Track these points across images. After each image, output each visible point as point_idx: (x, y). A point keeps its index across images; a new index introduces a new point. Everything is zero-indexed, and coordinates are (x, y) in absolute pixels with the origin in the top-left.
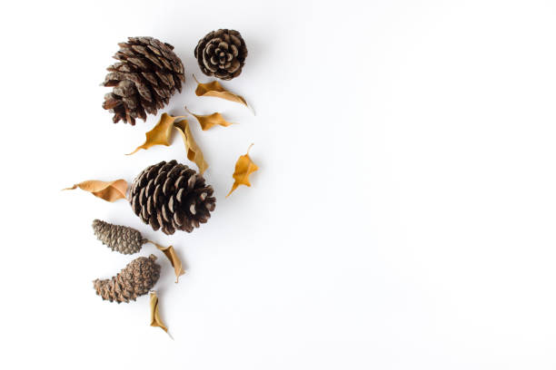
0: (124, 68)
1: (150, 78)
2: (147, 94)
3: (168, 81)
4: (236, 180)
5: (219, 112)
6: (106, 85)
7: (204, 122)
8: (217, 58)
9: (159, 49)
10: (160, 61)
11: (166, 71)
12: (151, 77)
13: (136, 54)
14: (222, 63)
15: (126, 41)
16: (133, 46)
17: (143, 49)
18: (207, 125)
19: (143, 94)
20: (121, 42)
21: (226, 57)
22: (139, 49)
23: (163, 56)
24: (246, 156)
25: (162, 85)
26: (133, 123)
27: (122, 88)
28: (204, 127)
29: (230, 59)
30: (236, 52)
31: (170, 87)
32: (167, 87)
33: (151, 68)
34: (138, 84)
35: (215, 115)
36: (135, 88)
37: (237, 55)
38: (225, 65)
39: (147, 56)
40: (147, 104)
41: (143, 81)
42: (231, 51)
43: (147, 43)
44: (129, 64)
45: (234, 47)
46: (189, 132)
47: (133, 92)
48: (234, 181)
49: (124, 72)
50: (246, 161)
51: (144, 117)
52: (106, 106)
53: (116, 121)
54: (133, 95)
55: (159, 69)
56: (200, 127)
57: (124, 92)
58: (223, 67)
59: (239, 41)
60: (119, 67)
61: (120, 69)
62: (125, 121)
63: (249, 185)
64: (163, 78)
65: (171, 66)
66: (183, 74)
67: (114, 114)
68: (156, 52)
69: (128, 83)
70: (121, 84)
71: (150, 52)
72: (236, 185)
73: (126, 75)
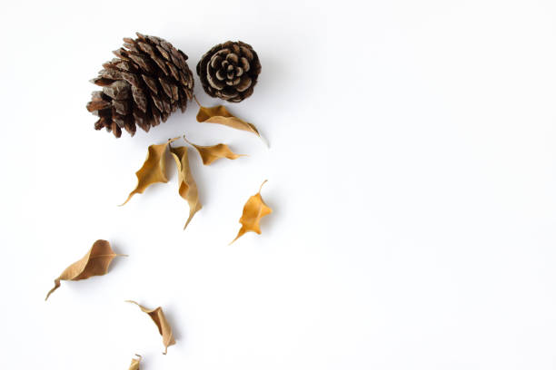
0: (122, 66)
1: (151, 84)
2: (142, 102)
3: (171, 92)
4: (244, 225)
5: (224, 143)
6: (97, 82)
7: (207, 154)
8: (224, 72)
9: (169, 54)
10: (167, 67)
11: (171, 81)
12: (152, 82)
13: (141, 53)
14: (229, 78)
15: (135, 37)
16: (139, 43)
17: (150, 48)
18: (210, 159)
19: (138, 100)
20: (127, 37)
21: (235, 71)
22: (146, 48)
23: (171, 62)
24: (258, 195)
25: (162, 96)
26: (118, 134)
27: (115, 89)
28: (205, 161)
29: (240, 74)
30: (247, 66)
31: (173, 102)
32: (168, 100)
33: (155, 72)
34: (134, 88)
35: (220, 147)
36: (130, 92)
37: (247, 70)
38: (233, 81)
39: (153, 57)
40: (140, 114)
41: (142, 85)
42: (241, 64)
43: (157, 42)
44: (131, 63)
45: (245, 60)
46: (187, 162)
47: (126, 97)
48: (241, 226)
49: (122, 70)
50: (257, 202)
51: (133, 130)
52: (91, 107)
53: (99, 126)
54: (125, 100)
55: (164, 76)
56: (200, 160)
57: (115, 94)
58: (230, 84)
59: (250, 54)
60: (116, 63)
61: (117, 66)
62: (109, 128)
63: (259, 233)
64: (166, 87)
65: (179, 76)
66: (191, 90)
67: (97, 118)
68: (165, 55)
69: (123, 85)
70: (115, 84)
71: (158, 54)
72: (242, 231)
73: (123, 73)
